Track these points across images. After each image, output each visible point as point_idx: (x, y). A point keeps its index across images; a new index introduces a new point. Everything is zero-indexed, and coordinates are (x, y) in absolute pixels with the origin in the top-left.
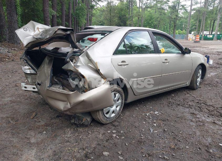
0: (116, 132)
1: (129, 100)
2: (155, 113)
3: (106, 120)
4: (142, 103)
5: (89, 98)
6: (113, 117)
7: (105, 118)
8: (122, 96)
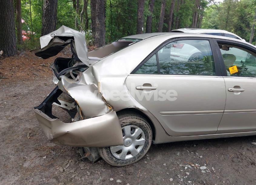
0: (121, 182)
1: (158, 141)
2: (201, 168)
3: (115, 162)
4: (193, 146)
5: (77, 130)
6: (129, 160)
7: (114, 159)
8: (147, 132)
